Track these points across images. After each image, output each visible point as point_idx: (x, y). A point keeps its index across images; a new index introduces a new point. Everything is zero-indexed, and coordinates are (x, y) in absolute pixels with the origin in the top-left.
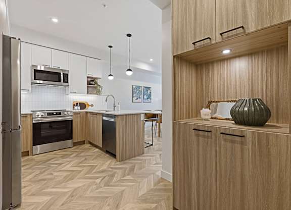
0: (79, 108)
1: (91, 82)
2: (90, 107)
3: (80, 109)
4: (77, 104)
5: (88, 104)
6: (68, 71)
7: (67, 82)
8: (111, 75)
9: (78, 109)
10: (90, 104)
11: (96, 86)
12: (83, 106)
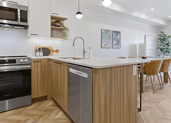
0: (42, 54)
1: (56, 24)
2: (55, 53)
3: (44, 55)
4: (39, 49)
5: (53, 50)
6: (27, 7)
7: (27, 22)
8: (79, 13)
9: (40, 56)
10: (55, 49)
11: (61, 27)
12: (46, 51)
